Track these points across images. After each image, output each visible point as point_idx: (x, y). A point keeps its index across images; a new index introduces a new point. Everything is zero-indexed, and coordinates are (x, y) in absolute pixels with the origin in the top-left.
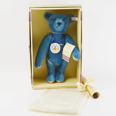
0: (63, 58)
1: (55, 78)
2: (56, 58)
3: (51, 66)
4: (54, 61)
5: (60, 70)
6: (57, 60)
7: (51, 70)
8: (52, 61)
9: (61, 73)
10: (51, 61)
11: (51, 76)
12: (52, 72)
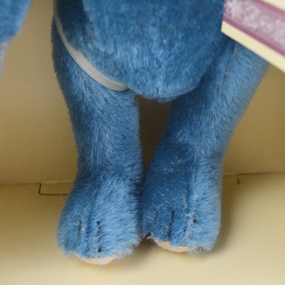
0: (227, 29)
1: (140, 217)
2: (153, 32)
3: (101, 105)
4: (132, 55)
5: (183, 137)
6: (160, 53)
7: (107, 136)
8: (106, 57)
9: (197, 167)
10: (96, 53)
11: (100, 200)
12: (109, 151)
